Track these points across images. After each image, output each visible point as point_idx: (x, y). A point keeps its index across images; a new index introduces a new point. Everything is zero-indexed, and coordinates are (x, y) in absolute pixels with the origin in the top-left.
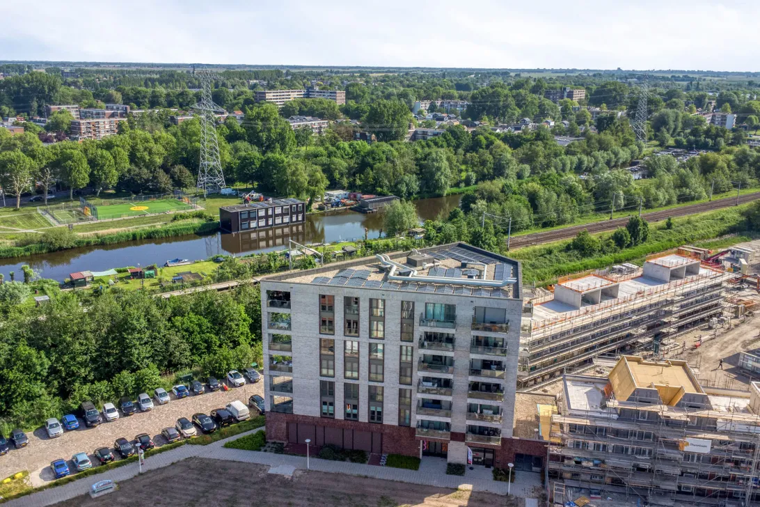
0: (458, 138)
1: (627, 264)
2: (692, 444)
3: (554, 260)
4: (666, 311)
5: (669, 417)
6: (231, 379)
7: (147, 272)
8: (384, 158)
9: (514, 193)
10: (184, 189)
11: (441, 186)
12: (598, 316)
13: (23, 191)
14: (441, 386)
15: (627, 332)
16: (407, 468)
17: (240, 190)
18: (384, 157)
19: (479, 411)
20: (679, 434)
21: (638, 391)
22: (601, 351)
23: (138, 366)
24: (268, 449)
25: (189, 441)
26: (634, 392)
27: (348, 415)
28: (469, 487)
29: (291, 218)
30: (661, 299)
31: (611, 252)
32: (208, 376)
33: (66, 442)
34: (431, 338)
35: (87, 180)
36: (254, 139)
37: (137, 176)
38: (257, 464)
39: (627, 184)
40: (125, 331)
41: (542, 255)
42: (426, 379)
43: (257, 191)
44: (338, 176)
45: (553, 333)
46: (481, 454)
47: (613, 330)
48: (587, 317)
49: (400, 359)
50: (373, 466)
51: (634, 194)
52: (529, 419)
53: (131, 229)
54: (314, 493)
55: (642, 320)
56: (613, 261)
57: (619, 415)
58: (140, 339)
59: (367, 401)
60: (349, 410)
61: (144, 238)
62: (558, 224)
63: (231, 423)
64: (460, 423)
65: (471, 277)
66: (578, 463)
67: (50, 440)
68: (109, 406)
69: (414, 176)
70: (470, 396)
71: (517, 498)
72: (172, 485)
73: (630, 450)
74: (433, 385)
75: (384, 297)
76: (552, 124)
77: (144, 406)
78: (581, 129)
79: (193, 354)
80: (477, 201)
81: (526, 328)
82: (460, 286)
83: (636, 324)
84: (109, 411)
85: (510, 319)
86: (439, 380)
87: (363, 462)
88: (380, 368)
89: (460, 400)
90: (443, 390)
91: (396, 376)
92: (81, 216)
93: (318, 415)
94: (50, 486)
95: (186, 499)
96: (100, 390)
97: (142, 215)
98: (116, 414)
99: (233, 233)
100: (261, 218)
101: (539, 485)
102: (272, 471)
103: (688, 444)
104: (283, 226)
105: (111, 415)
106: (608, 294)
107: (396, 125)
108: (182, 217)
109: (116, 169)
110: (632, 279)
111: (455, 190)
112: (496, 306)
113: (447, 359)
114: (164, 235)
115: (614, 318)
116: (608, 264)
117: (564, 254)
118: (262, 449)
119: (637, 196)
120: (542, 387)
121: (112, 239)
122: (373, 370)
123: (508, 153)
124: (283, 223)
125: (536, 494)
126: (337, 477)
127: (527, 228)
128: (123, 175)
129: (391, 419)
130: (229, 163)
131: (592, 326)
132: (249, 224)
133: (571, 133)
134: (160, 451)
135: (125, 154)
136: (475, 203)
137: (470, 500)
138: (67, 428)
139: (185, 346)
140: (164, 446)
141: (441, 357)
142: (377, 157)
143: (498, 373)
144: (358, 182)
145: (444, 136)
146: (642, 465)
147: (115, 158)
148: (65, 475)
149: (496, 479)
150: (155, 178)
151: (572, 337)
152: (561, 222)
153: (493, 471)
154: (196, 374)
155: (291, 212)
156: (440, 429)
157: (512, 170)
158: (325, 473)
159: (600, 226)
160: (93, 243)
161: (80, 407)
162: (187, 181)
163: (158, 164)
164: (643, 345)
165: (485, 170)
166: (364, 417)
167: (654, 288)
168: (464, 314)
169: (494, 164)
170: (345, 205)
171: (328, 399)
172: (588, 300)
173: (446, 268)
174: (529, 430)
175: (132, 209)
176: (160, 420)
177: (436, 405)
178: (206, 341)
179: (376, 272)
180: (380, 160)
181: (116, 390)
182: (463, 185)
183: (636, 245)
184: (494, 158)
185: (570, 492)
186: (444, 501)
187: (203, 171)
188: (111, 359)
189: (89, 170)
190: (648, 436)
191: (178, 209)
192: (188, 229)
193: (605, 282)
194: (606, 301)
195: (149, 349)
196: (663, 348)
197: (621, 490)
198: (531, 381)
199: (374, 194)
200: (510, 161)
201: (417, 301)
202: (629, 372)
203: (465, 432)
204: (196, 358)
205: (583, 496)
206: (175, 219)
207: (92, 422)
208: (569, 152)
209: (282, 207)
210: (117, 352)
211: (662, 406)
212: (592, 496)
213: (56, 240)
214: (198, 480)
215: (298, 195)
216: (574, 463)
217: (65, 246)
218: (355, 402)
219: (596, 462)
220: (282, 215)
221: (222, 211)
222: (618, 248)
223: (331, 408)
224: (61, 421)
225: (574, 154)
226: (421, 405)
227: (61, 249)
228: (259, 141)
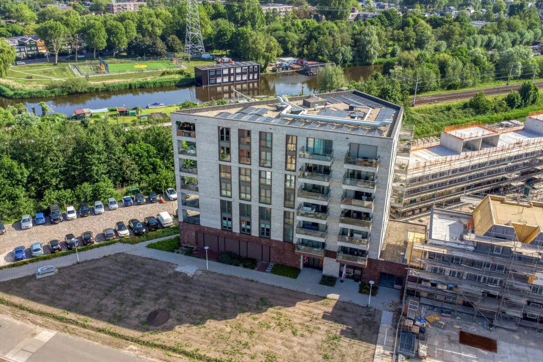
0: (391, 20)
1: (513, 121)
2: (541, 279)
3: (451, 116)
4: (540, 161)
5: (521, 253)
6: (168, 194)
7: (131, 112)
8: (327, 34)
9: (427, 61)
10: (176, 53)
11: (371, 57)
12: (476, 161)
13: (60, 50)
14: (319, 212)
15: (502, 176)
16: (287, 276)
17: (216, 56)
18: (327, 32)
19: (349, 235)
20: (530, 269)
21: (495, 227)
22: (476, 191)
23: (97, 179)
24: (181, 251)
25: (122, 240)
26: (492, 227)
27: (244, 229)
28: (336, 296)
29: (249, 76)
30: (537, 149)
31: (502, 111)
32: (151, 191)
33: (33, 233)
34: (311, 169)
35: (105, 44)
36: (232, 17)
37: (141, 42)
38: (168, 263)
39: (526, 57)
40: (86, 152)
41: (442, 111)
42: (306, 205)
43: (227, 56)
44: (291, 47)
45: (432, 172)
46: (351, 270)
47: (490, 173)
48: (466, 161)
49: (285, 185)
50: (260, 272)
51: (532, 65)
52: (398, 243)
53: (130, 81)
54: (207, 290)
55: (517, 166)
56: (503, 118)
57: (476, 248)
58: (99, 159)
59: (258, 219)
60: (243, 225)
61: (138, 88)
62: (461, 88)
63: (158, 228)
64: (334, 243)
65: (353, 117)
66: (434, 285)
67: (21, 231)
68: (71, 208)
69: (349, 47)
70: (342, 221)
71: (375, 310)
72: (99, 273)
73: (482, 279)
74: (312, 210)
75: (271, 131)
76: (472, 11)
77: (97, 210)
78: (495, 16)
79: (142, 173)
80: (394, 67)
81: (403, 166)
82: (342, 125)
83: (510, 170)
84: (70, 212)
85: (381, 155)
86: (318, 206)
87: (253, 268)
88: (268, 192)
89: (334, 224)
90: (320, 215)
91: (282, 200)
92: (98, 70)
93: (219, 227)
94: (9, 266)
95: (106, 286)
96: (65, 196)
97: (141, 71)
98: (74, 215)
99: (203, 86)
100: (225, 75)
101: (397, 300)
102: (178, 269)
103: (537, 278)
104: (242, 82)
105: (70, 216)
106: (488, 142)
107: (341, 7)
108: (168, 73)
109: (127, 37)
110: (514, 131)
111: (381, 60)
112: (369, 143)
113: (325, 188)
114: (152, 86)
115: (492, 162)
116: (498, 120)
117: (461, 111)
118: (176, 251)
119: (533, 67)
120: (419, 217)
121: (114, 87)
122: (263, 194)
123: (429, 31)
124: (242, 80)
125: (393, 308)
126: (228, 279)
127: (434, 90)
128: (132, 41)
129: (277, 235)
130: (210, 35)
131: (470, 170)
132: (216, 79)
133: (487, 18)
134: (98, 246)
135: (133, 26)
136: (393, 69)
137: (335, 308)
138: (35, 223)
139: (134, 166)
140: (102, 242)
141: (320, 186)
142: (322, 32)
143: (366, 203)
144: (306, 52)
145: (380, 18)
146: (492, 292)
147: (126, 28)
148: (22, 259)
149: (360, 292)
150: (154, 44)
151: (450, 177)
152: (464, 86)
153: (360, 286)
154: (142, 189)
155: (249, 72)
156: (317, 247)
157: (431, 45)
158: (220, 274)
159: (496, 90)
160: (100, 90)
161: (49, 208)
162: (178, 47)
163: (158, 34)
164: (515, 188)
165: (408, 44)
166: (255, 232)
167: (532, 140)
168: (340, 149)
169: (416, 40)
170: (293, 69)
171: (227, 215)
172: (469, 146)
173: (335, 110)
174: (395, 253)
175: (135, 66)
176: (106, 222)
177: (313, 227)
178: (152, 164)
179: (273, 111)
180: (324, 34)
181: (78, 197)
182: (388, 56)
183: (525, 106)
184: (417, 35)
185: (424, 309)
186: (312, 307)
187: (188, 40)
188: (77, 173)
189: (106, 37)
190: (501, 268)
191: (168, 68)
192: (170, 82)
193: (487, 132)
194: (485, 149)
195: (106, 167)
196: (533, 192)
197: (471, 312)
198: (409, 211)
199: (317, 61)
200: (430, 37)
201: (300, 136)
202: (490, 210)
203: (336, 251)
204: (144, 176)
205: (435, 313)
206: (163, 74)
207: (54, 220)
208: (482, 32)
209: (242, 67)
210: (81, 167)
211: (516, 242)
212: (443, 314)
213: (73, 86)
214: (120, 271)
215: (257, 60)
216: (430, 285)
217: (79, 90)
218: (248, 219)
219: (450, 286)
220: (242, 74)
221: (196, 70)
222: (509, 108)
223: (229, 223)
224: (34, 217)
225: (485, 33)
226: (301, 226)
227: (77, 92)
228: (235, 19)
